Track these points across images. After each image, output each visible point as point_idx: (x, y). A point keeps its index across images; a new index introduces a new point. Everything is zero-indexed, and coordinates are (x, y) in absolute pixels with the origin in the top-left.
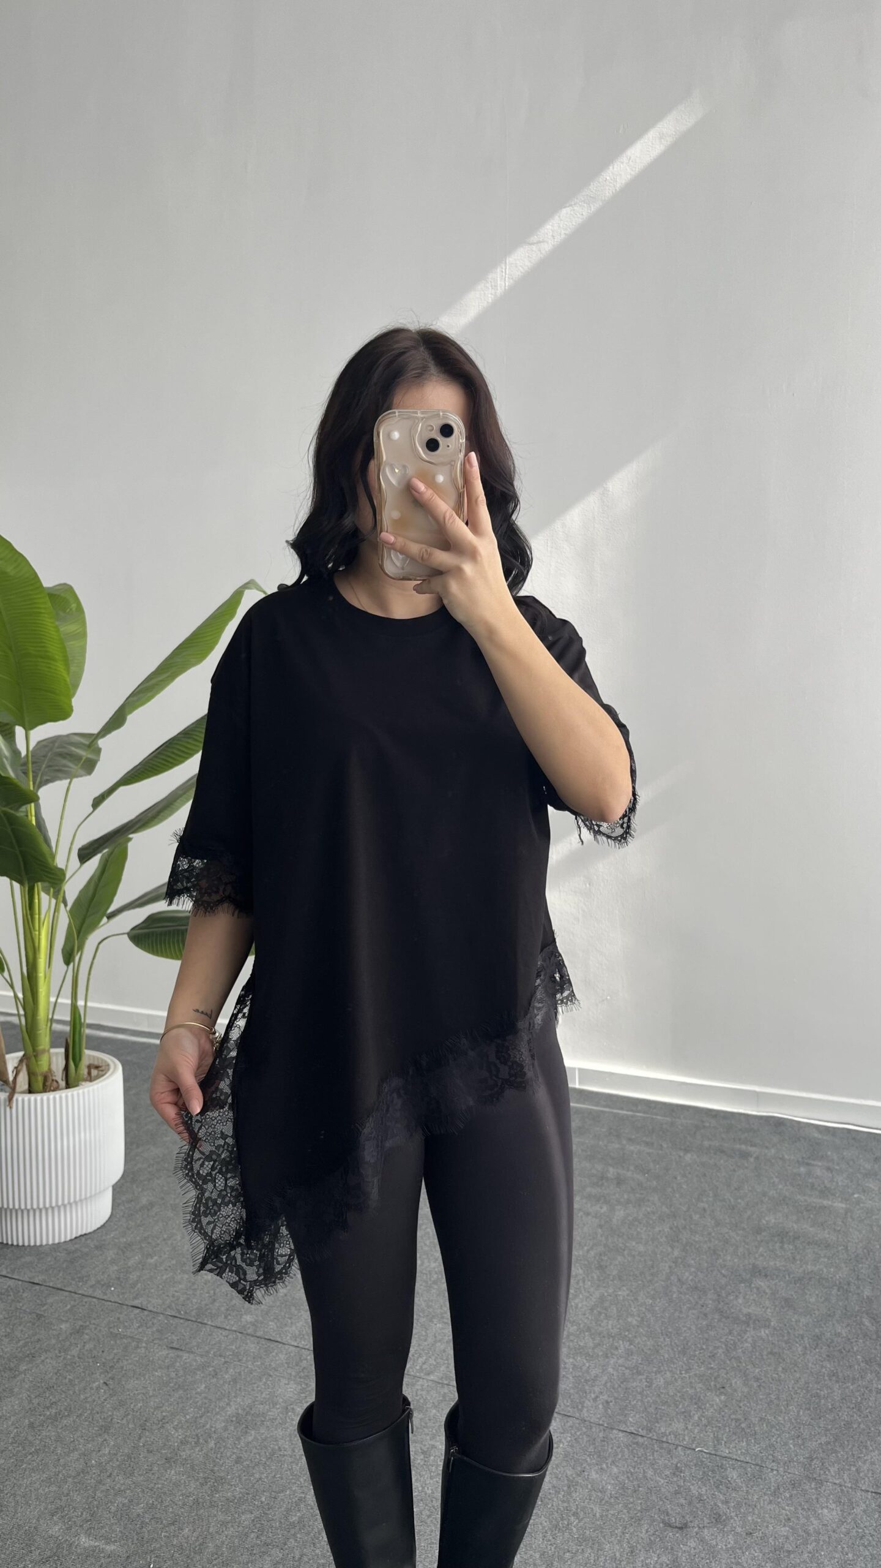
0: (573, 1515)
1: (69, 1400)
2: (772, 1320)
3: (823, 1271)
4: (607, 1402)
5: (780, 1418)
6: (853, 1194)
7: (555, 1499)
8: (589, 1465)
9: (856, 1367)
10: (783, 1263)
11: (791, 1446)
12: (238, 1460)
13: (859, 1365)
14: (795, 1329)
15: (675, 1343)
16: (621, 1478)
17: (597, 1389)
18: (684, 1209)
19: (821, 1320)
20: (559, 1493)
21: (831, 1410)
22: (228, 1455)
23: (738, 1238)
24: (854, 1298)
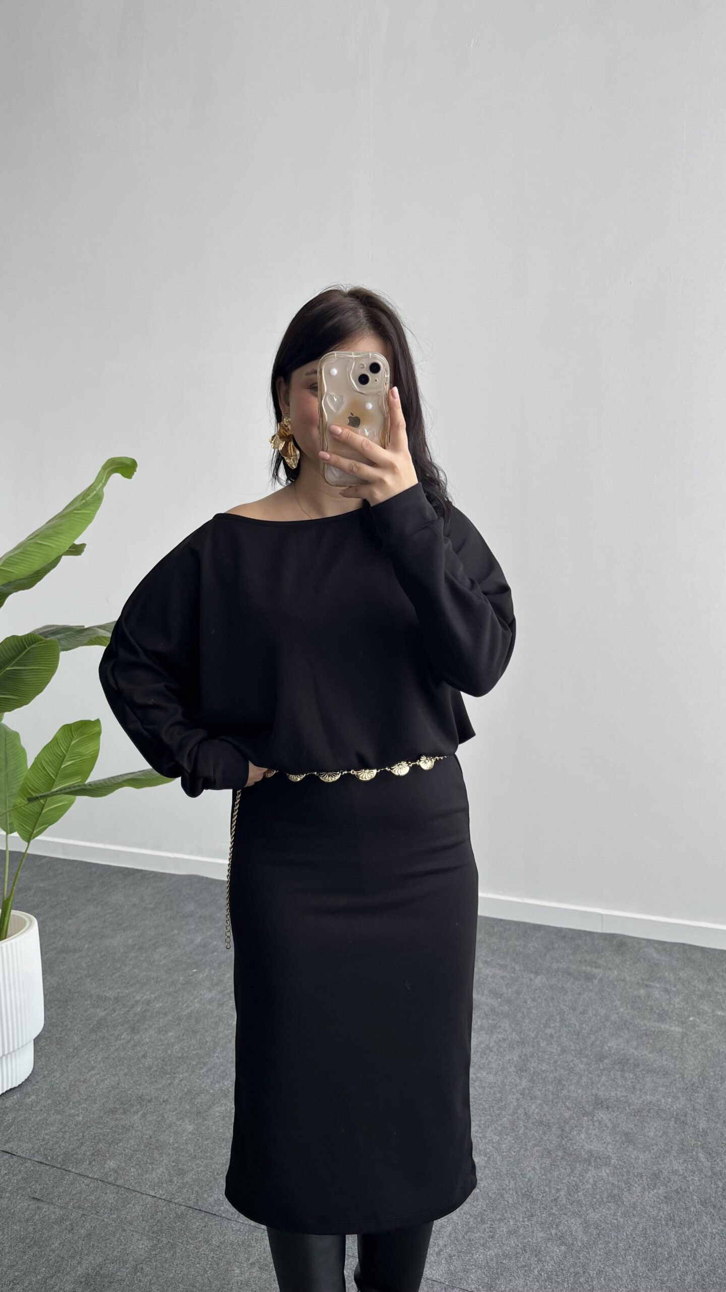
3: (661, 1102)
9: (692, 1209)
13: (695, 1206)
15: (519, 1186)
24: (691, 1130)
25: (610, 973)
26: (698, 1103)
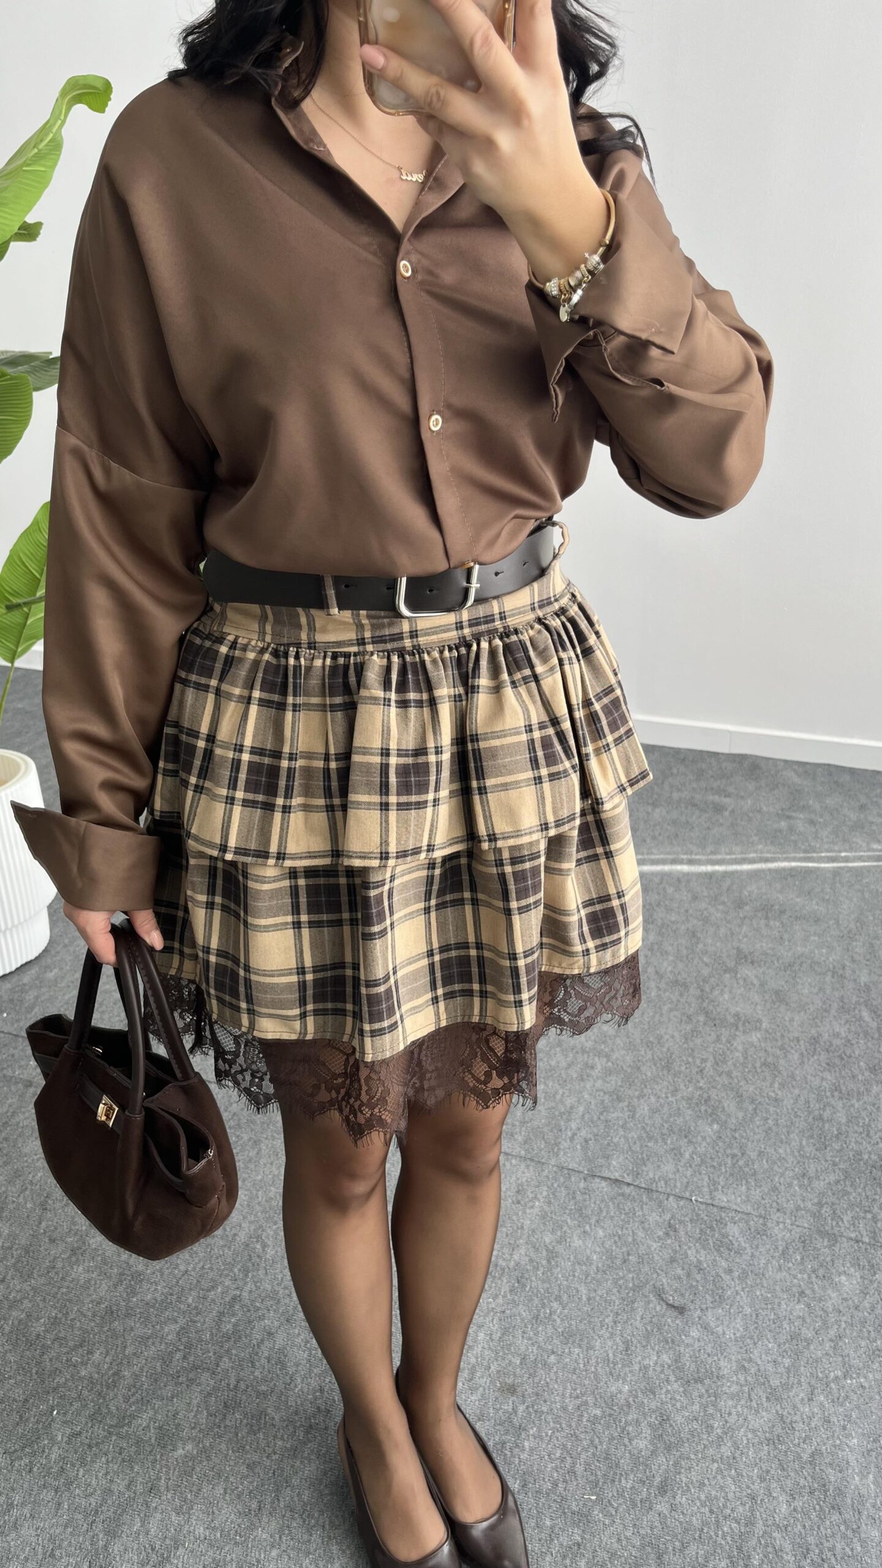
0: (555, 1299)
2: (764, 1020)
3: (814, 954)
4: (586, 1141)
5: (781, 1151)
7: (533, 1279)
8: (570, 1228)
9: (860, 1077)
10: (770, 945)
11: (797, 1188)
14: (789, 1031)
15: (658, 1056)
16: (608, 1244)
17: (574, 1125)
19: (817, 1018)
20: (538, 1269)
21: (837, 1137)
23: (719, 915)
24: (851, 985)
25: (743, 803)
26: (856, 953)
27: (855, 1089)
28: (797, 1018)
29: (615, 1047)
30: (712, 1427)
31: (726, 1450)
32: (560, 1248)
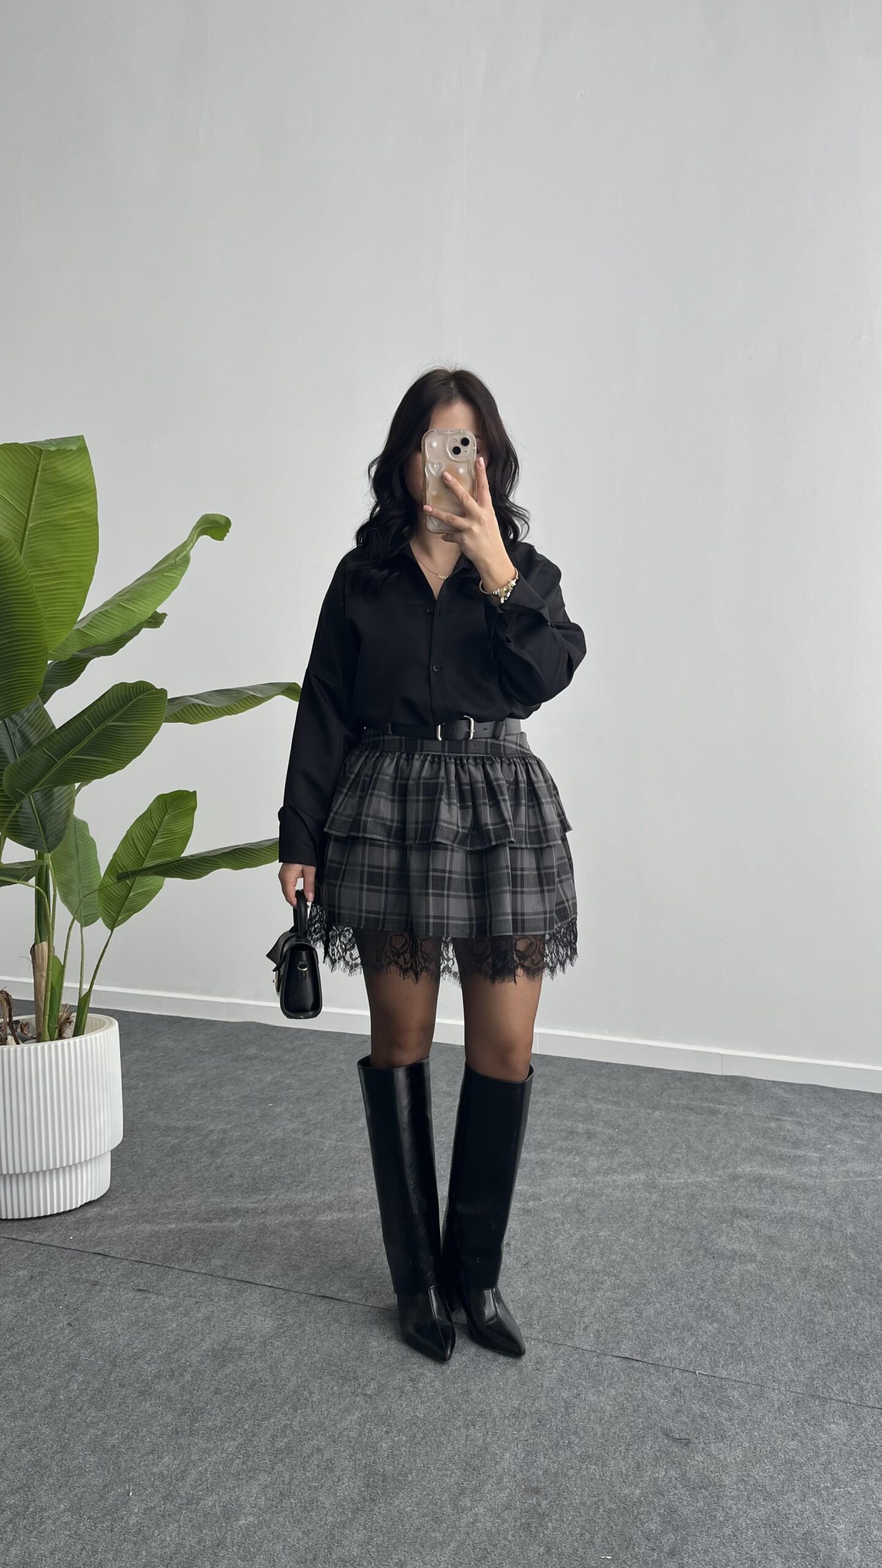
0: (573, 1434)
1: (30, 1340)
2: (758, 1255)
3: (804, 1212)
4: (598, 1331)
5: (776, 1343)
6: (826, 1145)
7: (553, 1420)
8: (585, 1388)
9: (848, 1296)
10: (763, 1206)
11: (791, 1367)
12: (217, 1392)
13: (850, 1294)
14: (781, 1263)
15: (662, 1277)
16: (620, 1399)
17: (587, 1320)
18: (659, 1159)
19: (807, 1255)
20: (557, 1414)
21: (827, 1335)
22: (206, 1386)
23: (715, 1184)
24: (838, 1235)
25: (735, 1108)
26: (843, 1213)
27: (843, 1303)
28: (788, 1254)
29: (622, 1270)
30: (715, 1517)
31: (728, 1531)
32: (577, 1401)
